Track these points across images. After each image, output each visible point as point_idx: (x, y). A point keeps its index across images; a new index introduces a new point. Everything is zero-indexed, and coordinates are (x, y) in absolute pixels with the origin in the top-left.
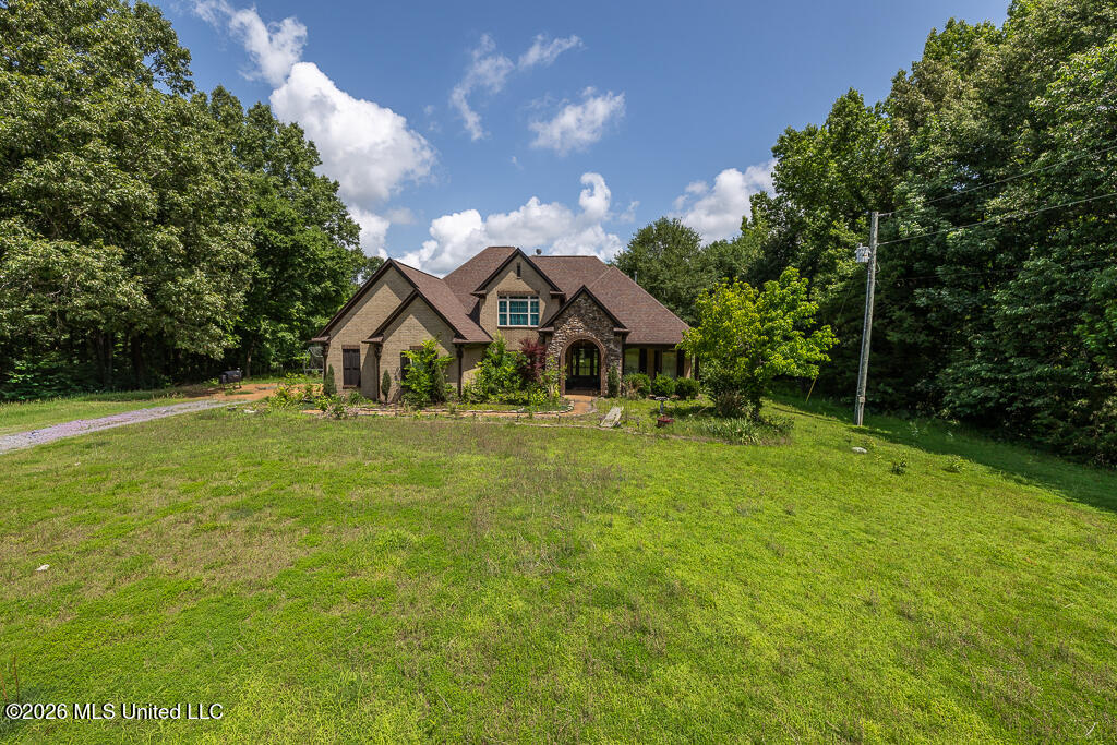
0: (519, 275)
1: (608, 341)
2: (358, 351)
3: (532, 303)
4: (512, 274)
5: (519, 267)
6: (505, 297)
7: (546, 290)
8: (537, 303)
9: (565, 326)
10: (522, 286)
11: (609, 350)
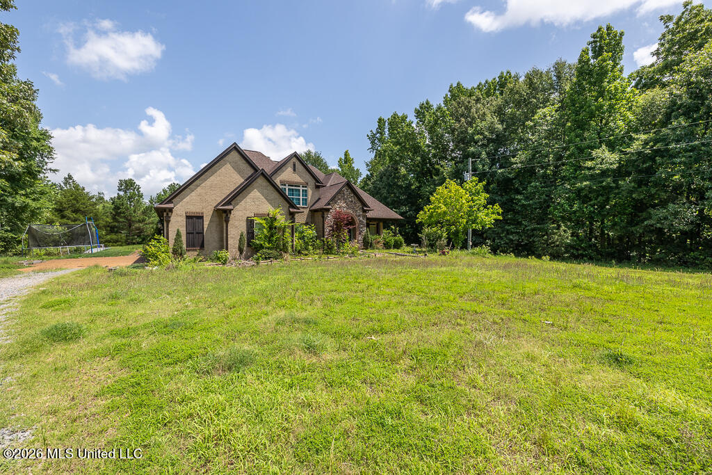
0: (294, 170)
1: (359, 216)
2: (202, 217)
3: (303, 190)
4: (290, 169)
5: (294, 165)
6: (285, 185)
7: (312, 182)
8: (306, 191)
9: (336, 206)
10: (296, 178)
11: (360, 221)
